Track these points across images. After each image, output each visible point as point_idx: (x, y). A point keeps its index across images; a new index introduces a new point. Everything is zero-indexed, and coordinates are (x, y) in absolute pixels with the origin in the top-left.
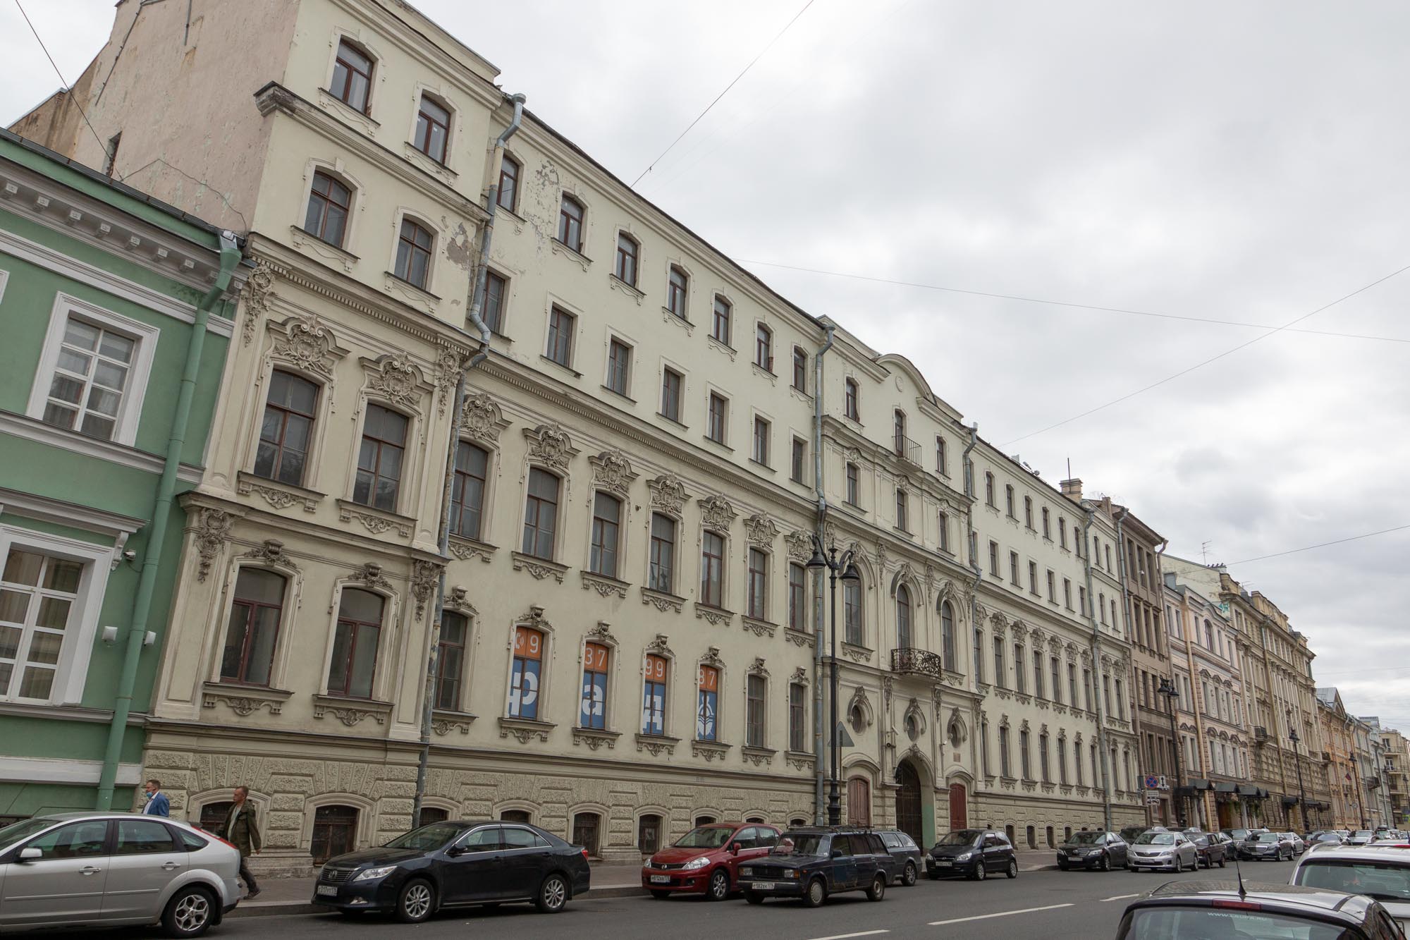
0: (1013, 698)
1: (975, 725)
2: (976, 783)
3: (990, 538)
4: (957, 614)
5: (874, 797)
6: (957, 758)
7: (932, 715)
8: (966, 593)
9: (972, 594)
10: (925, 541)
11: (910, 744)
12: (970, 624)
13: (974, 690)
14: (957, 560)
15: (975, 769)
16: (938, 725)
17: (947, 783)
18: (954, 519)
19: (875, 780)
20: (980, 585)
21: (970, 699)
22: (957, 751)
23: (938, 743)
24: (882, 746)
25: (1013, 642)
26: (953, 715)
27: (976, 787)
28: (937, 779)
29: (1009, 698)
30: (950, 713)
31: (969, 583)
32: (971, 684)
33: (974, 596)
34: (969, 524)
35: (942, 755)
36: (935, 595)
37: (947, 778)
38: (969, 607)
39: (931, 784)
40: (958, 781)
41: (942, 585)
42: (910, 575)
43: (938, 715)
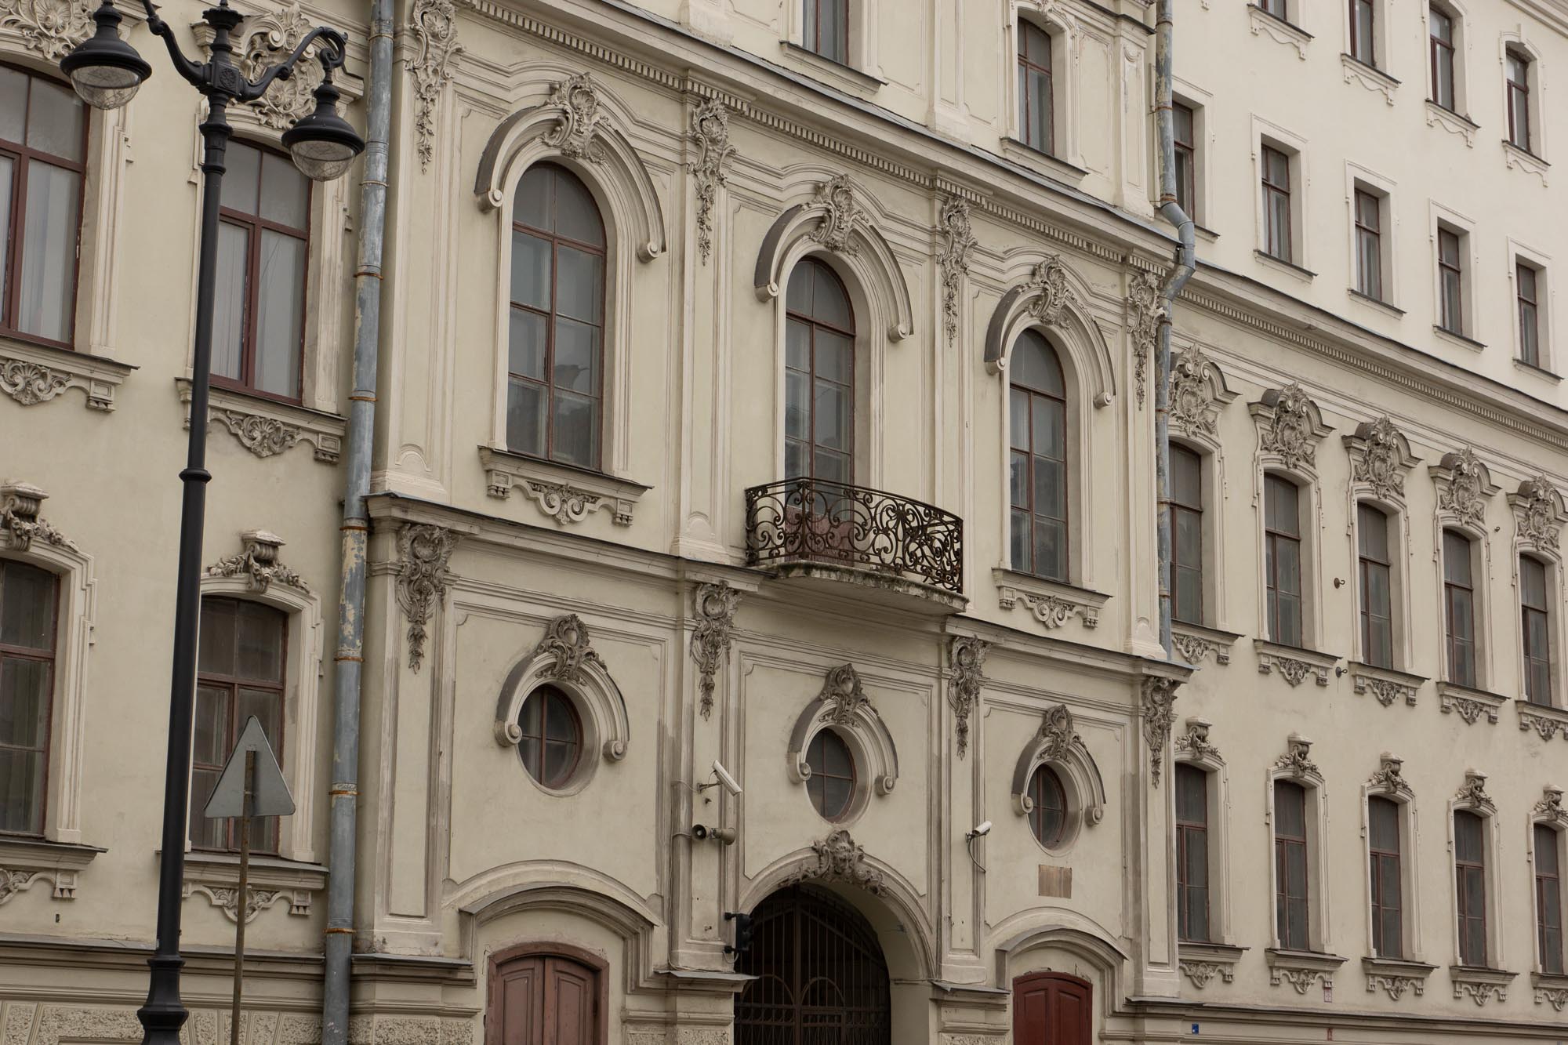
0: (1341, 688)
1: (1145, 768)
2: (1138, 971)
3: (1260, 128)
4: (1084, 383)
5: (627, 1021)
6: (1056, 884)
7: (933, 729)
8: (1130, 306)
9: (1155, 312)
10: (939, 109)
11: (820, 829)
12: (1143, 421)
13: (1147, 645)
14: (1093, 187)
15: (1138, 922)
16: (961, 770)
17: (1000, 972)
18: (1089, 43)
19: (633, 960)
20: (1189, 281)
21: (1129, 680)
22: (1058, 859)
23: (960, 825)
24: (674, 837)
25: (1349, 492)
26: (1043, 731)
27: (1138, 983)
28: (948, 956)
29: (1321, 682)
30: (1026, 728)
31: (1143, 272)
32: (1138, 628)
33: (1163, 320)
34: (1161, 68)
35: (978, 871)
36: (977, 310)
37: (1001, 953)
38: (1141, 356)
39: (922, 974)
40: (1059, 963)
41: (1015, 272)
42: (848, 223)
43: (963, 731)
